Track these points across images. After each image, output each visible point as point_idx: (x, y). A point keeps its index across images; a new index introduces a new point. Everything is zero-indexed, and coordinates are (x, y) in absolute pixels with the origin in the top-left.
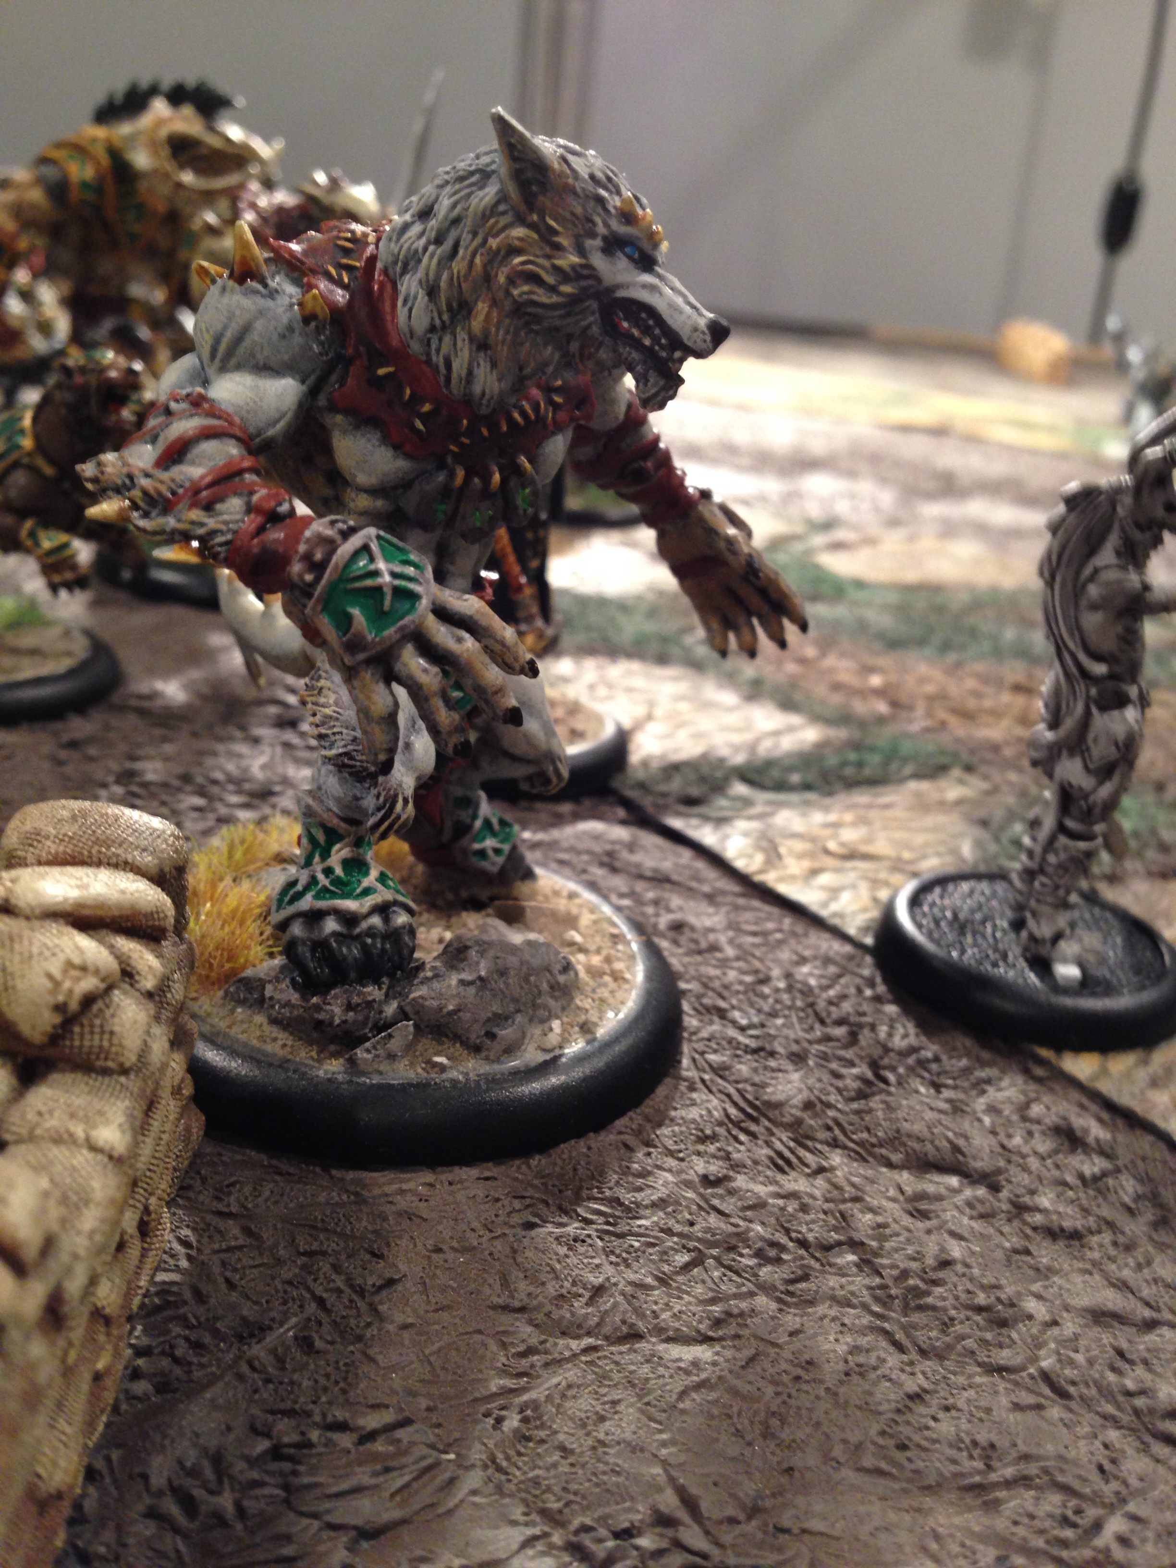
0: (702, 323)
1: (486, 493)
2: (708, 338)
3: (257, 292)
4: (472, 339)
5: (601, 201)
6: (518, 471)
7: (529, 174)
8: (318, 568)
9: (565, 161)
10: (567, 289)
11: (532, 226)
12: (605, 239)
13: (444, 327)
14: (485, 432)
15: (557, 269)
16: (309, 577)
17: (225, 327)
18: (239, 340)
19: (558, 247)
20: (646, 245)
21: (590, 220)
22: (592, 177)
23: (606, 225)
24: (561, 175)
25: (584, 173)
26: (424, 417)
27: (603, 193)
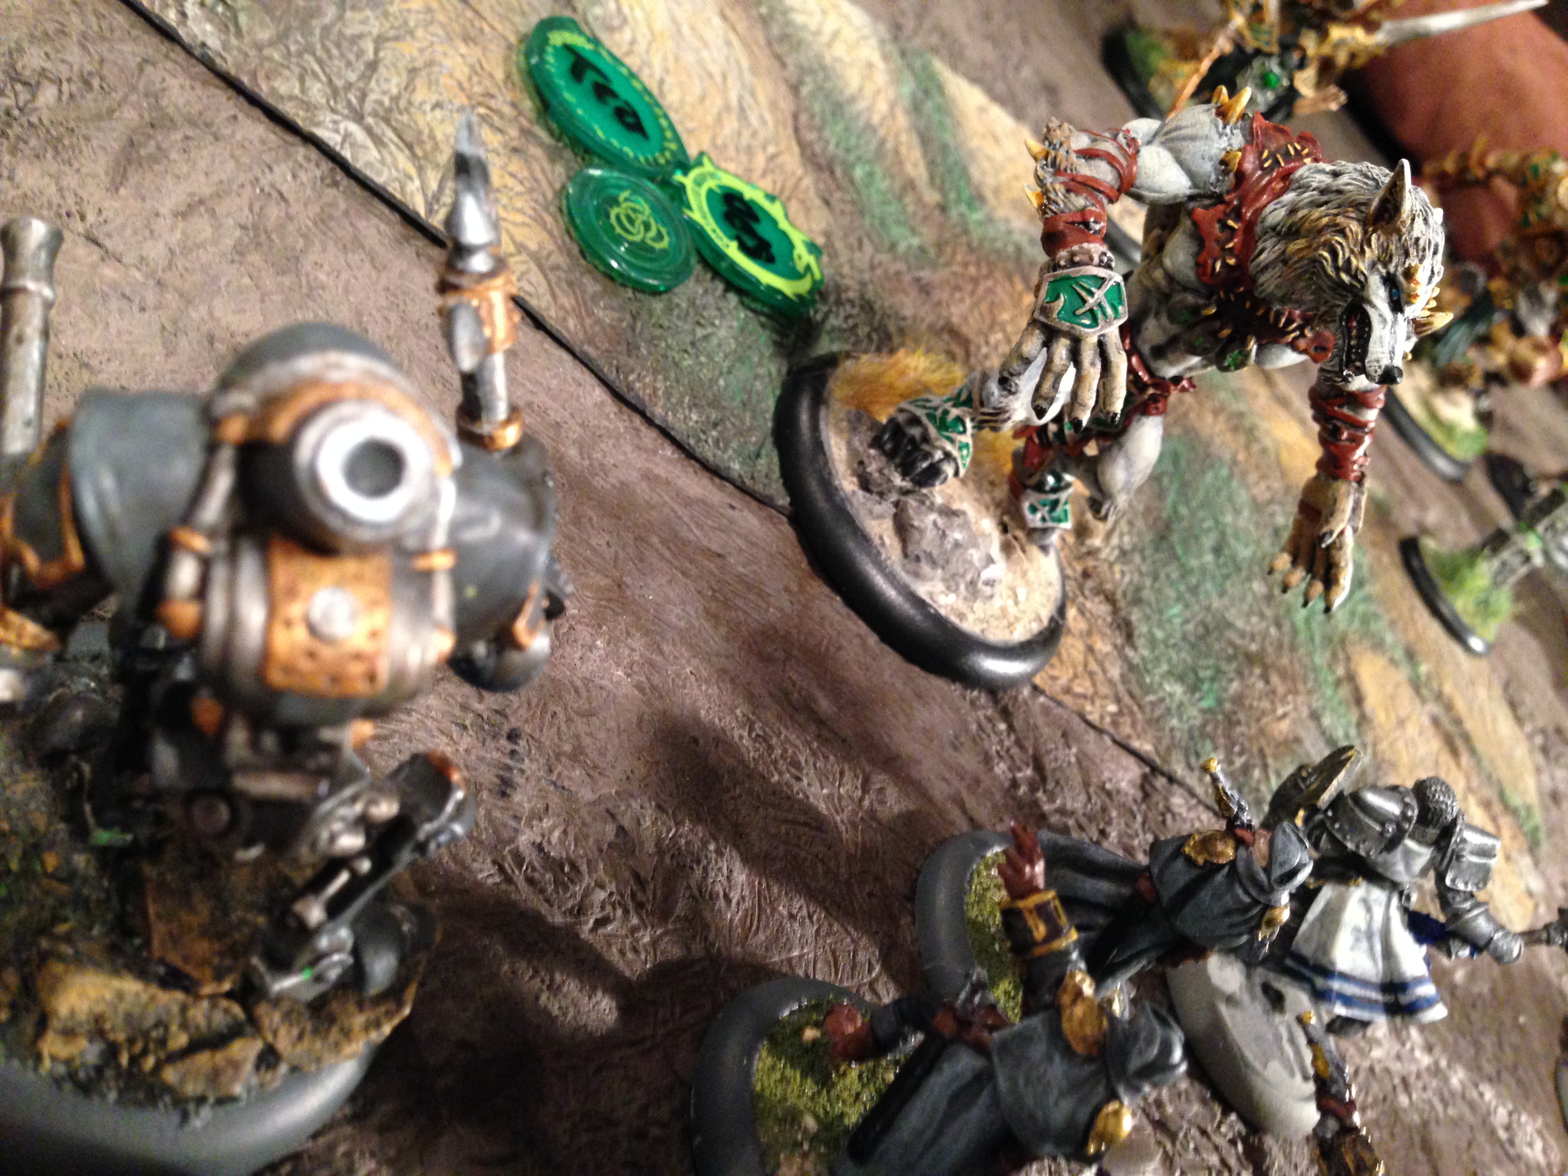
0: (1385, 362)
1: (1214, 334)
2: (1380, 372)
3: (1217, 126)
4: (1283, 253)
5: (1407, 254)
6: (1244, 343)
7: (1390, 206)
8: (1073, 263)
9: (1413, 220)
10: (1345, 277)
11: (1365, 232)
12: (1388, 273)
13: (1279, 234)
14: (1248, 305)
15: (1348, 262)
16: (1062, 263)
17: (1186, 127)
18: (1184, 138)
19: (1363, 252)
20: (1403, 297)
21: (1391, 258)
22: (1417, 239)
23: (1396, 267)
24: (1403, 222)
25: (1416, 233)
26: (1225, 265)
27: (1412, 251)
